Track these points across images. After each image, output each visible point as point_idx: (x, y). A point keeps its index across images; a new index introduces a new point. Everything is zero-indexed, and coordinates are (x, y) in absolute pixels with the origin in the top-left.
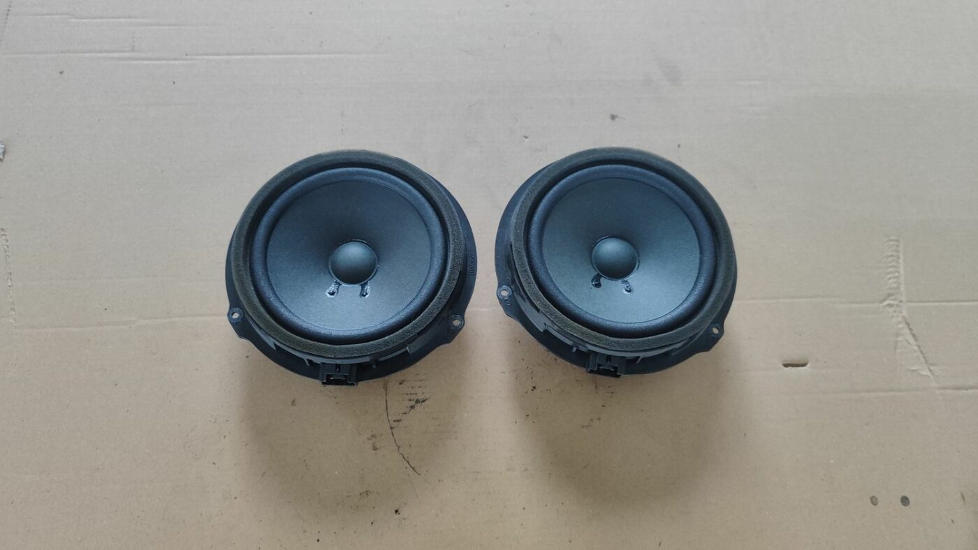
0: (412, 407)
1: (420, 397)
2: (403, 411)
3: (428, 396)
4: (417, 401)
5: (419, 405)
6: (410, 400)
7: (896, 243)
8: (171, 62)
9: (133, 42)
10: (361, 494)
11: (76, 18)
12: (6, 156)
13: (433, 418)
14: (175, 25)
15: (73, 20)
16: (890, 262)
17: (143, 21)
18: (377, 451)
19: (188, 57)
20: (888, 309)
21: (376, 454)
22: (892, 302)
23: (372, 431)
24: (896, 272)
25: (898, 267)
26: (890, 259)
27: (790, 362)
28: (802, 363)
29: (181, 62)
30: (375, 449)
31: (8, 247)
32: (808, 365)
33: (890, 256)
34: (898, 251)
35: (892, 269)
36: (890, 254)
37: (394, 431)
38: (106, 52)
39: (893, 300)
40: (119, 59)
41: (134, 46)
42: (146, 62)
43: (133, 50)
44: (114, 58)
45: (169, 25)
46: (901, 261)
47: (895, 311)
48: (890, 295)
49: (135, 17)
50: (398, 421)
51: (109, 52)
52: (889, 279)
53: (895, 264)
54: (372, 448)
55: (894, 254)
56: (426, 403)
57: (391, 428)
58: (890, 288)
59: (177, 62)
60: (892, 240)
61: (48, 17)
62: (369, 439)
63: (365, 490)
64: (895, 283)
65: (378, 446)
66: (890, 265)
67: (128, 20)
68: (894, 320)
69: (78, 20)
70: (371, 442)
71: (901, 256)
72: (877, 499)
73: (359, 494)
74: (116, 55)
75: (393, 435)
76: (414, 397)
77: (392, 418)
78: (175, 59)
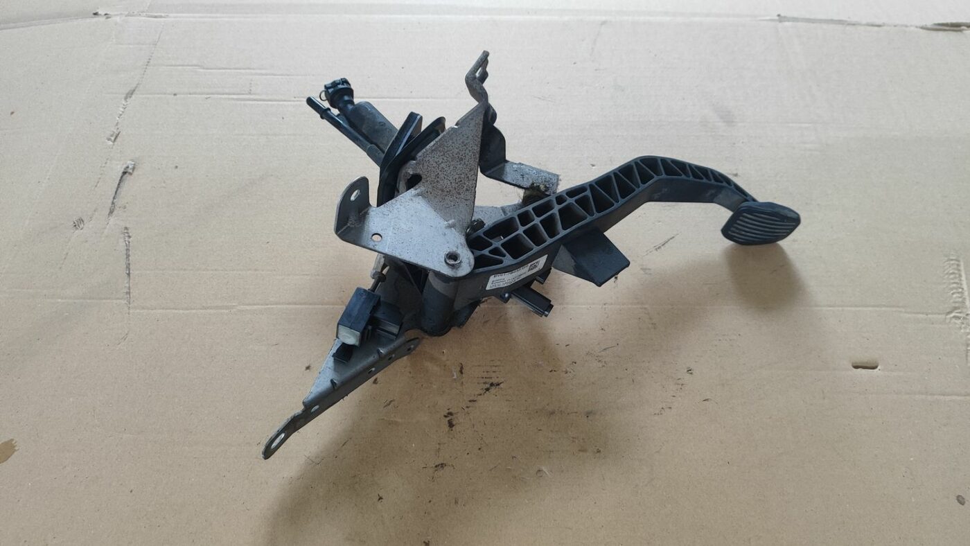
0: (487, 390)
1: (495, 381)
2: (477, 393)
3: (502, 380)
4: (492, 385)
5: (493, 388)
6: (485, 383)
7: (957, 263)
8: (281, 103)
9: (251, 87)
10: (436, 467)
11: (204, 69)
12: (135, 170)
13: (507, 400)
14: (288, 75)
15: (202, 70)
16: (952, 279)
17: (259, 71)
19: (297, 99)
20: (954, 320)
22: (957, 314)
24: (960, 288)
25: (961, 284)
26: (952, 276)
27: (860, 365)
28: (874, 366)
29: (289, 103)
30: (451, 425)
31: (129, 242)
32: (879, 368)
33: (953, 273)
34: (959, 270)
35: (955, 285)
36: (951, 272)
38: (226, 94)
39: (960, 313)
40: (237, 99)
41: (250, 90)
42: (259, 102)
43: (250, 93)
44: (233, 99)
45: (282, 75)
46: (963, 278)
47: (963, 323)
48: (956, 308)
49: (254, 69)
50: (475, 401)
51: (229, 94)
52: (953, 294)
53: (957, 281)
54: (448, 425)
55: (956, 272)
56: (502, 385)
58: (956, 302)
59: (285, 103)
60: (952, 260)
61: (180, 67)
62: (445, 416)
64: (960, 297)
65: (454, 423)
66: (952, 281)
67: (248, 71)
68: (962, 331)
69: (205, 70)
70: (448, 419)
71: (963, 274)
72: (963, 499)
74: (235, 97)
76: (491, 381)
78: (285, 101)
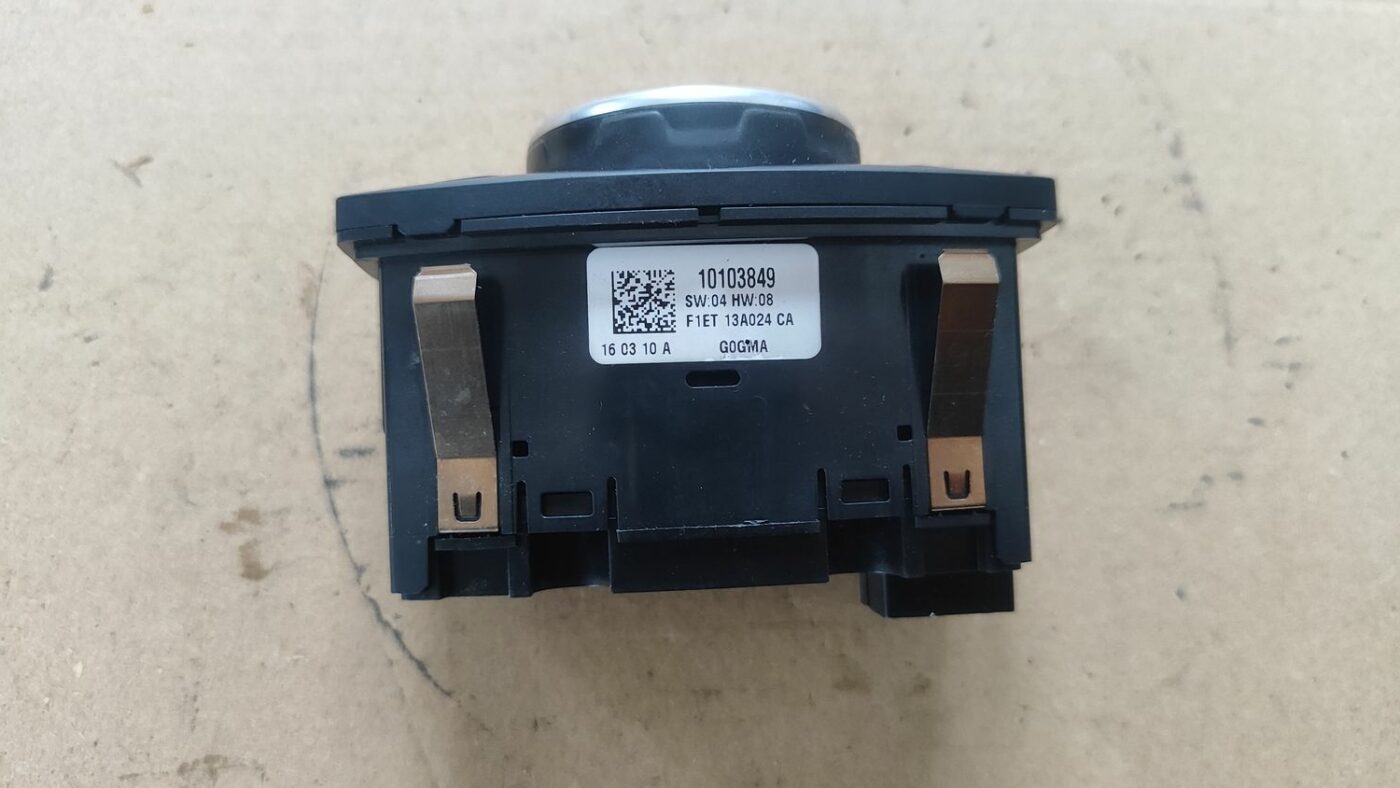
18: (262, 584)
21: (256, 594)
23: (243, 494)
37: (342, 496)
57: (329, 483)
63: (202, 756)
73: (176, 766)
75: (335, 513)
77: (332, 441)
